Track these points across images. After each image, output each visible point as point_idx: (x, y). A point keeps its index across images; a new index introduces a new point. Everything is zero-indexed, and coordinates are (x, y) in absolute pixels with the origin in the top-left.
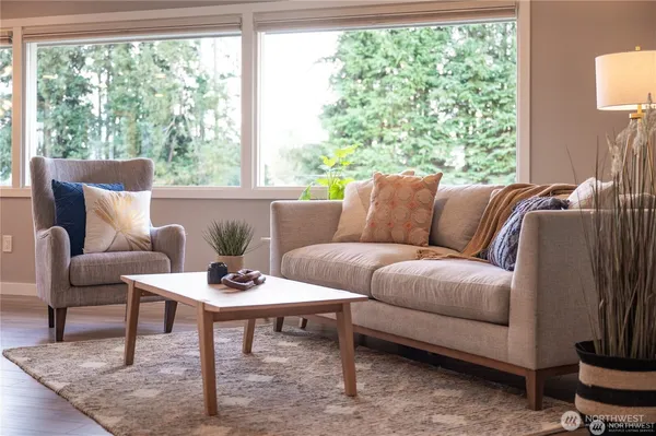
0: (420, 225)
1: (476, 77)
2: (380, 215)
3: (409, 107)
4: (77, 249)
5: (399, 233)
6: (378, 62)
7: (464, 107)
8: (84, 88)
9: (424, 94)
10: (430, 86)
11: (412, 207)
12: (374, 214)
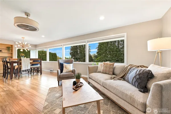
0: (111, 71)
1: (111, 49)
2: (104, 69)
3: (105, 52)
4: (62, 72)
5: (107, 72)
6: (102, 48)
7: (110, 52)
8: (78, 51)
9: (106, 51)
10: (107, 50)
11: (110, 68)
12: (103, 69)
